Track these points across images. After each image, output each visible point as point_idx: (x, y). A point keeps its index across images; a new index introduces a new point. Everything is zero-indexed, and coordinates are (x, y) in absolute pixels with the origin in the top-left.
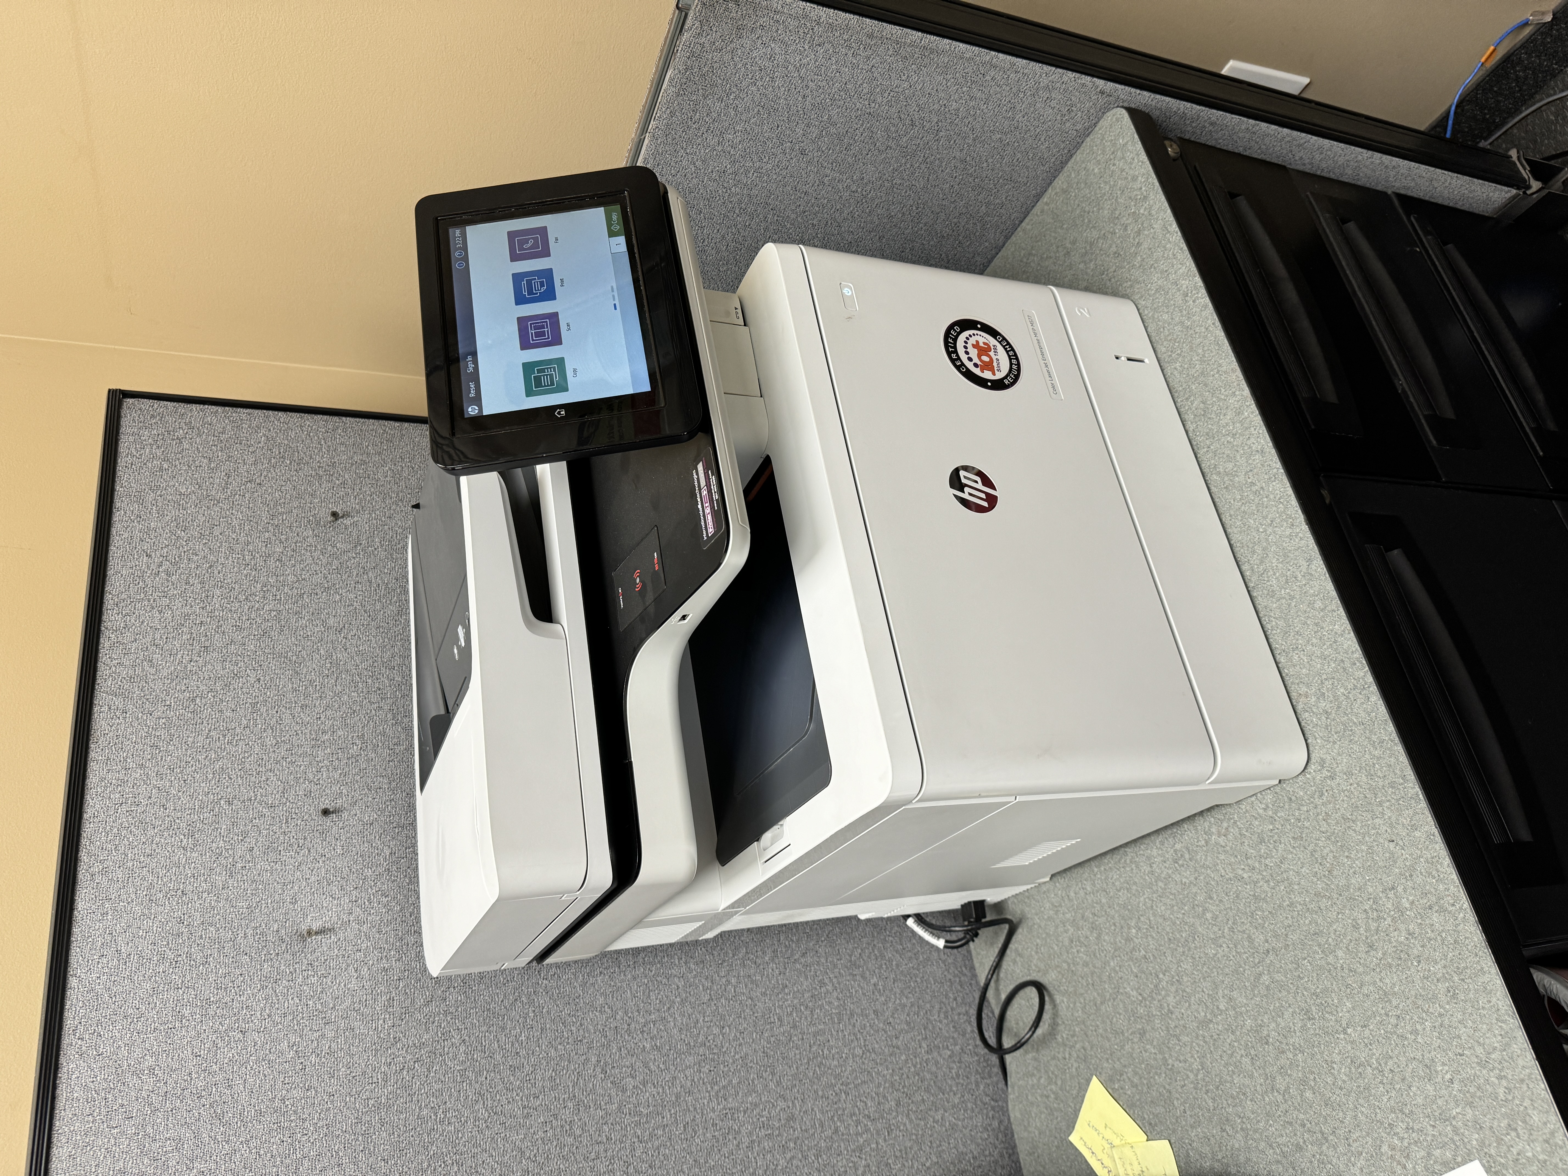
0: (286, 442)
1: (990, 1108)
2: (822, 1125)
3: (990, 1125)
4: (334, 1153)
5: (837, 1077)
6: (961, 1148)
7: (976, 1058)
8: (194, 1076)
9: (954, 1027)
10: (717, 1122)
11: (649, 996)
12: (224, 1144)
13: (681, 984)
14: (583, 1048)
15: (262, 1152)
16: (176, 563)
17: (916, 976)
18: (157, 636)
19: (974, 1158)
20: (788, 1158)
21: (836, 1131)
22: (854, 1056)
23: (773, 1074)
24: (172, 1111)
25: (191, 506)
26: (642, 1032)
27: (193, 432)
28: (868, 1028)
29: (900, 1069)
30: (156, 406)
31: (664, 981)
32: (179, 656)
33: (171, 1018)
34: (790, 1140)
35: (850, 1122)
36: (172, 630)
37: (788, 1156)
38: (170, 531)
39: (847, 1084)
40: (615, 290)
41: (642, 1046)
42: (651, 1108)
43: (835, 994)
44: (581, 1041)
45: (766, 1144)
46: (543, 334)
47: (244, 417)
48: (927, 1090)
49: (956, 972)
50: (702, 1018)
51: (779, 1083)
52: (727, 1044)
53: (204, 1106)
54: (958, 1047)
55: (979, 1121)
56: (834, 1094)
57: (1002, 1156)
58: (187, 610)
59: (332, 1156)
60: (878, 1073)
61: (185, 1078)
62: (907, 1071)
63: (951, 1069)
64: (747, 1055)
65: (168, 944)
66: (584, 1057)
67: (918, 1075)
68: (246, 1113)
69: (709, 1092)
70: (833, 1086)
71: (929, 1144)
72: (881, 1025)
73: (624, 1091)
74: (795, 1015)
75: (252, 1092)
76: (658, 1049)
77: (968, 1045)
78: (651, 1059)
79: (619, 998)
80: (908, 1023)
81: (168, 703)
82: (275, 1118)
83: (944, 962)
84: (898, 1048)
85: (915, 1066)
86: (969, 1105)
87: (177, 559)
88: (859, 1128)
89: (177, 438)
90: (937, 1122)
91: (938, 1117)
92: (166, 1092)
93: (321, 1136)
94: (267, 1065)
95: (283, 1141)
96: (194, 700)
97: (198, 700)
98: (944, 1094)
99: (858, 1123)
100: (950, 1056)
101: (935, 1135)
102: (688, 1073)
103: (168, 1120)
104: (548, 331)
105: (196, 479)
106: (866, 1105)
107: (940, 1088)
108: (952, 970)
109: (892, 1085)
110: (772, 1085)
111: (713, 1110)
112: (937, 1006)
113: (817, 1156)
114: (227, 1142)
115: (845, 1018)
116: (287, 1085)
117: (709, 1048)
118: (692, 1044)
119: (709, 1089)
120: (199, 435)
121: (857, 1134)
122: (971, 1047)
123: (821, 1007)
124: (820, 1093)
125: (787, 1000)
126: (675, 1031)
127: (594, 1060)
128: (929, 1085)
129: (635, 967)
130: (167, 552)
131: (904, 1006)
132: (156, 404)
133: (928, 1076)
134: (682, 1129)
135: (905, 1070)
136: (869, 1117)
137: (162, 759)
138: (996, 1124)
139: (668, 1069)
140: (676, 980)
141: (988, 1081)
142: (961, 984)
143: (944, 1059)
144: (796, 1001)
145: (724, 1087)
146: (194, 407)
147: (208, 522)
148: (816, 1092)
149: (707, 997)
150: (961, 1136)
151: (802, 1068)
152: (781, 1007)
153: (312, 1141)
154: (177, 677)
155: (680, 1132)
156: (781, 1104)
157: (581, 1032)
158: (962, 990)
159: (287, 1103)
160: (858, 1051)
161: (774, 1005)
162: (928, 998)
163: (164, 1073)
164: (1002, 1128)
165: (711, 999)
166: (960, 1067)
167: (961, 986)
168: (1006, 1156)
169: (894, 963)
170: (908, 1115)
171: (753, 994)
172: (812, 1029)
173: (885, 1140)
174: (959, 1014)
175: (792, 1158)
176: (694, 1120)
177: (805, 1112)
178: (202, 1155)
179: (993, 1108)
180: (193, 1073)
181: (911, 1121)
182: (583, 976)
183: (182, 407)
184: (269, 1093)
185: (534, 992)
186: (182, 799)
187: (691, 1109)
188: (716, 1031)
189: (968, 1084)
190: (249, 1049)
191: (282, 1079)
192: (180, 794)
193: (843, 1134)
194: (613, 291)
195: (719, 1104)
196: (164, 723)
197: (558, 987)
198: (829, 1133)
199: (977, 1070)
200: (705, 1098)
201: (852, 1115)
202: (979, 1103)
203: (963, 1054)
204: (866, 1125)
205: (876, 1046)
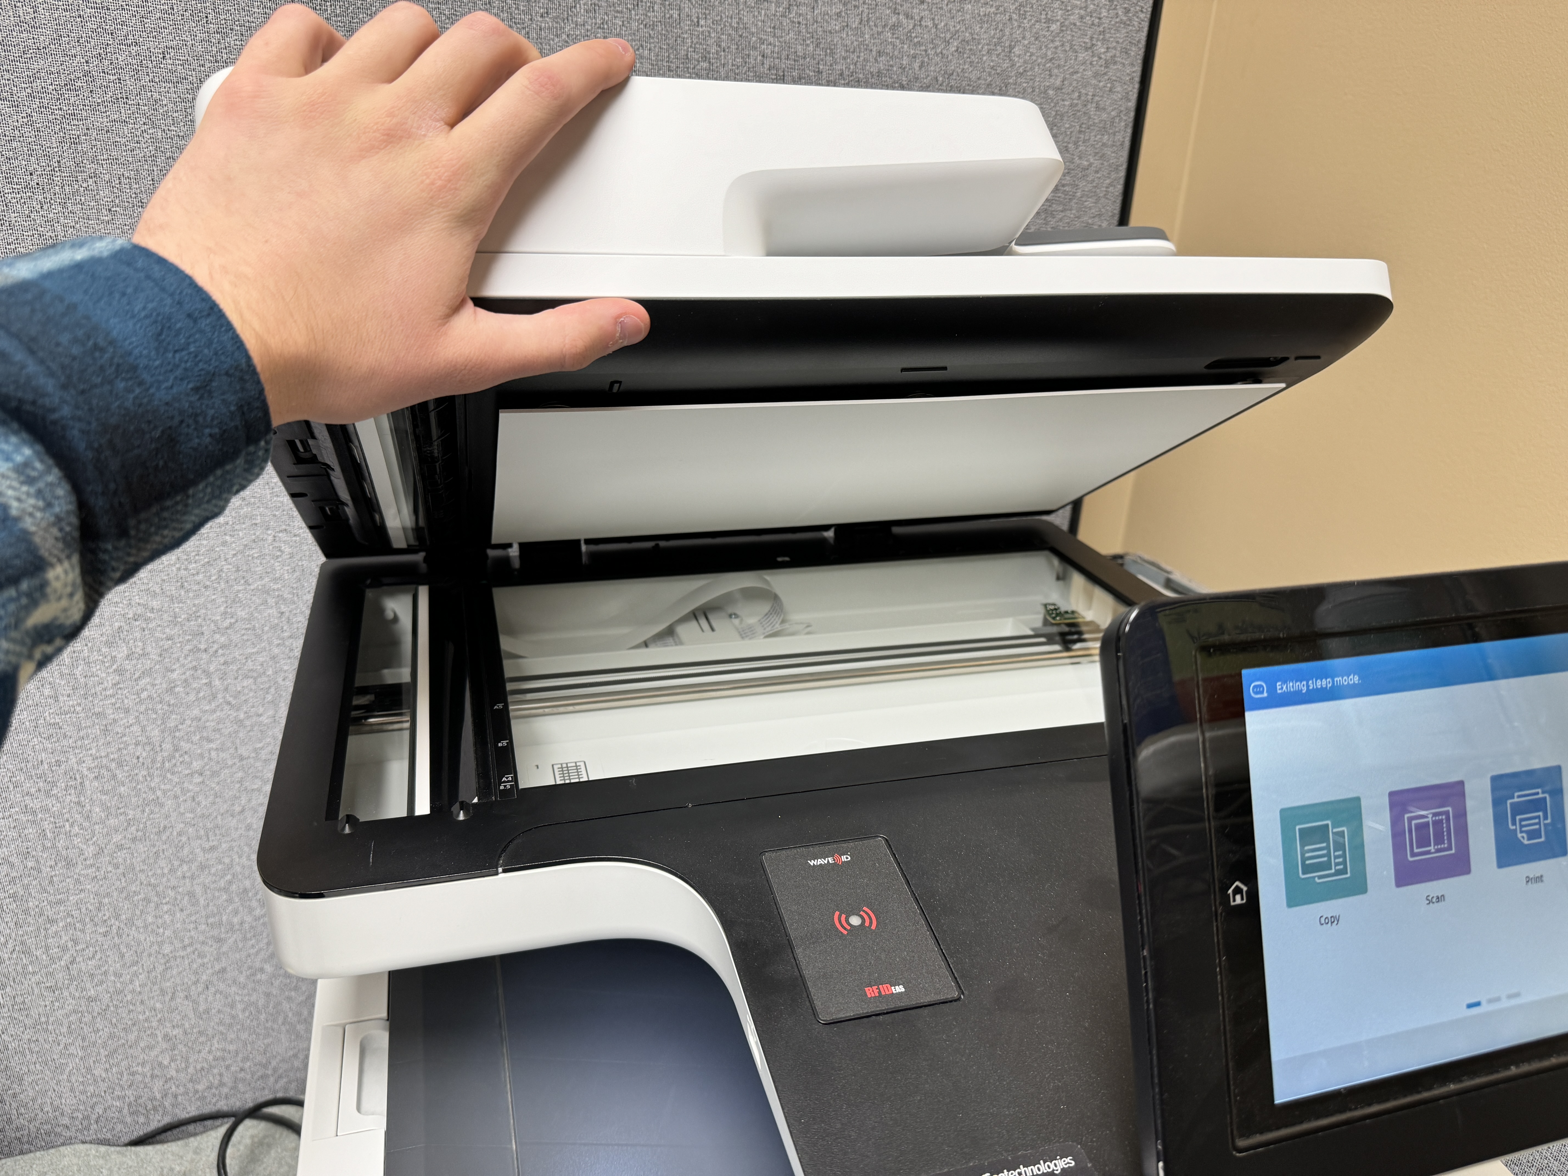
0: (1079, 194)
1: (86, 1113)
2: (60, 902)
3: (62, 1114)
4: (13, 246)
5: (130, 922)
6: (28, 1079)
7: (158, 1096)
8: (134, 49)
9: (202, 1069)
10: (63, 767)
11: (246, 677)
12: (29, 90)
13: (264, 719)
14: (171, 589)
15: (14, 144)
16: (909, 38)
17: (275, 1021)
18: (803, 10)
19: (15, 1096)
20: (10, 859)
21: (52, 921)
22: (161, 944)
23: (134, 840)
24: (80, 16)
25: (992, 61)
26: (195, 668)
27: (1101, 66)
28: (200, 961)
29: (142, 1002)
30: (1142, 16)
31: (269, 697)
32: (771, 40)
33: (222, 17)
34: (37, 861)
35: (65, 938)
36: (811, 30)
37: (13, 859)
38: (957, 31)
39: (120, 936)
40: (1514, 1002)
41: (174, 667)
42: (83, 680)
43: (248, 919)
44: (182, 586)
45: (30, 831)
46: (1423, 841)
47: (1119, 137)
48: (111, 1036)
49: (281, 1071)
50: (214, 747)
51: (120, 847)
52: (176, 780)
53: (87, 62)
54: (173, 1073)
55: (68, 1102)
56: (105, 918)
57: (18, 1129)
58: (840, 52)
59: (9, 244)
60: (136, 974)
61: (130, 37)
62: (139, 1009)
63: (143, 1064)
64: (162, 805)
65: (336, 16)
66: (158, 590)
67: (134, 1025)
68: (76, 122)
69: (107, 756)
70: (117, 917)
71: (34, 1039)
72: (204, 977)
73: (109, 644)
74: (220, 867)
75: (108, 131)
76: (170, 690)
77: (178, 1087)
78: (155, 679)
79: (245, 637)
80: (207, 1011)
81: (702, 22)
82: (68, 164)
83: (295, 1056)
84: (172, 999)
85: (146, 1020)
86: (91, 1089)
87: (916, 40)
88: (56, 950)
89: (1093, 45)
90: (66, 1047)
91: (72, 1049)
92: (108, 9)
93: (39, 229)
94: (148, 154)
95: (31, 174)
96: (705, 58)
97: (705, 65)
98: (106, 1056)
99: (65, 949)
100: (160, 1064)
101: (47, 1046)
102: (135, 728)
103: (66, 10)
104: (1429, 852)
105: (1032, 69)
106: (90, 959)
107: (115, 1051)
108: (284, 1066)
109: (119, 992)
110: (117, 838)
111: (81, 762)
112: (232, 1048)
113: (14, 896)
114: (30, 95)
115: (215, 932)
116: (117, 182)
117: (171, 758)
118: (177, 734)
119: (112, 757)
120: (1096, 75)
121: (47, 948)
122: (174, 1088)
123: (230, 901)
124: (106, 900)
125: (240, 857)
126: (196, 712)
127: (155, 604)
128: (119, 1038)
129: (289, 658)
130: (926, 26)
131: (232, 1006)
132: (1146, 16)
133: (132, 1037)
134: (52, 721)
135: (140, 1009)
136: (72, 963)
137: (618, 12)
138: (66, 1121)
139: (141, 702)
140: (271, 713)
141: (125, 1111)
142: (264, 1077)
143: (157, 1056)
144: (238, 869)
145: (114, 776)
146: (1138, 69)
147: (969, 85)
148: (108, 895)
149: (245, 754)
150: (46, 1078)
151: (142, 877)
152: (231, 849)
153: (32, 216)
154: (741, 36)
155: (48, 718)
156: (90, 851)
157: (196, 587)
158: (256, 1077)
159: (91, 181)
160: (167, 949)
161: (233, 840)
162: (244, 1036)
163: (138, 6)
164: (58, 1130)
165: (242, 758)
166: (145, 1076)
167: (262, 1077)
168: (18, 1135)
169: (293, 994)
170: (75, 1012)
171: (248, 814)
172: (198, 890)
173: (38, 984)
174: (221, 1075)
175: (12, 865)
176: (65, 736)
177: (78, 881)
178: (11, 58)
179: (87, 1118)
180: (137, 48)
181: (67, 1016)
182: (278, 590)
183: (1138, 53)
184: (105, 157)
185: (256, 524)
186: (556, 40)
187: (81, 734)
188: (196, 765)
189: (121, 1086)
190: (172, 128)
191: (126, 175)
192: (564, 36)
193: (46, 929)
194: (1510, 997)
195: (89, 769)
196: (672, 16)
197: (262, 556)
198: (49, 912)
199: (140, 1097)
200: (98, 750)
201: (76, 942)
202: (95, 1100)
203: (164, 1080)
204: (60, 959)
205: (175, 972)
